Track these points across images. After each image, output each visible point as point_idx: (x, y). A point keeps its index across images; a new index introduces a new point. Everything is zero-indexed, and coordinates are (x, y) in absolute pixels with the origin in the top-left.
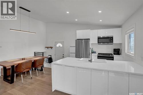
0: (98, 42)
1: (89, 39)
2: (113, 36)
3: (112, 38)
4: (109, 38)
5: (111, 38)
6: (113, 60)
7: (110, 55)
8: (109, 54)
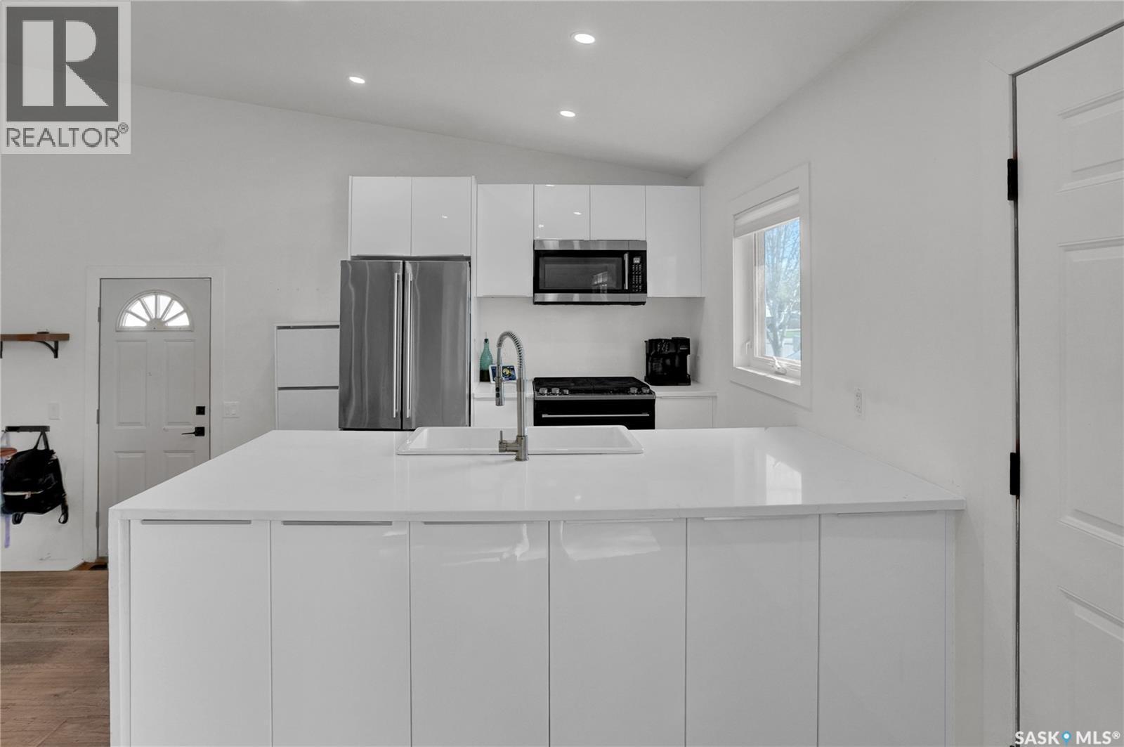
0: (537, 289)
1: (468, 259)
2: (644, 243)
3: (642, 254)
4: (619, 254)
5: (633, 254)
6: (653, 427)
7: (626, 391)
8: (623, 384)
